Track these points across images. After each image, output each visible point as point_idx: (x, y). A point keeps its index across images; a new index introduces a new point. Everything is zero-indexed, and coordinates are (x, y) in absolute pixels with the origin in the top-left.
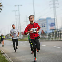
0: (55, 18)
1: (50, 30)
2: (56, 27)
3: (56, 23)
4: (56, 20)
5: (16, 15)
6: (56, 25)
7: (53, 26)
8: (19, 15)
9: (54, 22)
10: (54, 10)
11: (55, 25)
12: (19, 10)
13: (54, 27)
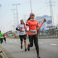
0: (52, 15)
1: (47, 27)
2: (53, 24)
3: (52, 21)
4: (53, 17)
5: (14, 14)
6: (53, 22)
7: (49, 23)
8: (17, 14)
9: (50, 20)
10: (50, 8)
11: (51, 22)
12: (17, 9)
13: (51, 24)
